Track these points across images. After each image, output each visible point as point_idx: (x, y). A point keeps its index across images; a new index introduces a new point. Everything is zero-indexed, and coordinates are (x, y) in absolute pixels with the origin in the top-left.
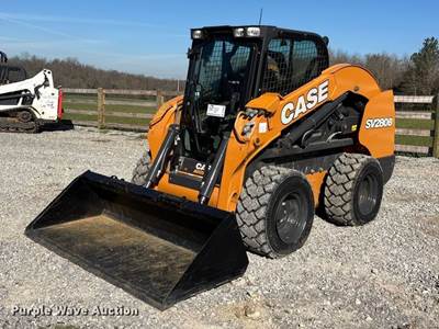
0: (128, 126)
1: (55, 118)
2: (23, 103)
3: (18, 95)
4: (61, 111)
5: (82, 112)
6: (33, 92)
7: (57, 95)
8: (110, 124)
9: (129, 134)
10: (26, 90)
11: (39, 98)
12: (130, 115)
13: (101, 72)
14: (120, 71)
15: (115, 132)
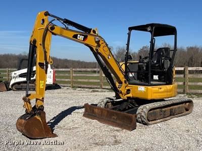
0: (86, 86)
4: (54, 80)
5: (63, 80)
7: (52, 72)
8: (76, 85)
9: (87, 89)
12: (86, 80)
13: (60, 60)
14: (69, 59)
15: (79, 89)
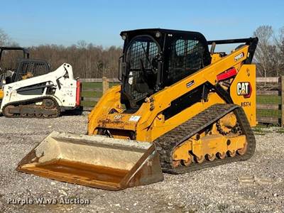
1: (74, 106)
2: (47, 93)
3: (42, 86)
6: (55, 83)
10: (49, 82)
11: (60, 88)
